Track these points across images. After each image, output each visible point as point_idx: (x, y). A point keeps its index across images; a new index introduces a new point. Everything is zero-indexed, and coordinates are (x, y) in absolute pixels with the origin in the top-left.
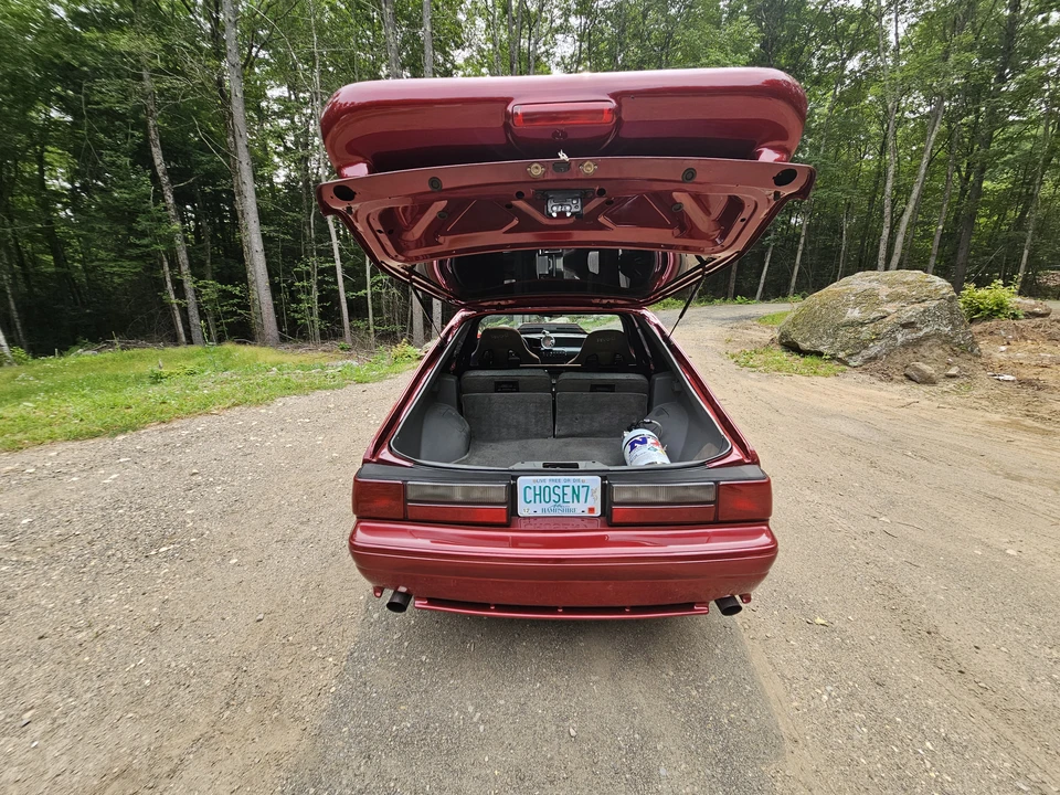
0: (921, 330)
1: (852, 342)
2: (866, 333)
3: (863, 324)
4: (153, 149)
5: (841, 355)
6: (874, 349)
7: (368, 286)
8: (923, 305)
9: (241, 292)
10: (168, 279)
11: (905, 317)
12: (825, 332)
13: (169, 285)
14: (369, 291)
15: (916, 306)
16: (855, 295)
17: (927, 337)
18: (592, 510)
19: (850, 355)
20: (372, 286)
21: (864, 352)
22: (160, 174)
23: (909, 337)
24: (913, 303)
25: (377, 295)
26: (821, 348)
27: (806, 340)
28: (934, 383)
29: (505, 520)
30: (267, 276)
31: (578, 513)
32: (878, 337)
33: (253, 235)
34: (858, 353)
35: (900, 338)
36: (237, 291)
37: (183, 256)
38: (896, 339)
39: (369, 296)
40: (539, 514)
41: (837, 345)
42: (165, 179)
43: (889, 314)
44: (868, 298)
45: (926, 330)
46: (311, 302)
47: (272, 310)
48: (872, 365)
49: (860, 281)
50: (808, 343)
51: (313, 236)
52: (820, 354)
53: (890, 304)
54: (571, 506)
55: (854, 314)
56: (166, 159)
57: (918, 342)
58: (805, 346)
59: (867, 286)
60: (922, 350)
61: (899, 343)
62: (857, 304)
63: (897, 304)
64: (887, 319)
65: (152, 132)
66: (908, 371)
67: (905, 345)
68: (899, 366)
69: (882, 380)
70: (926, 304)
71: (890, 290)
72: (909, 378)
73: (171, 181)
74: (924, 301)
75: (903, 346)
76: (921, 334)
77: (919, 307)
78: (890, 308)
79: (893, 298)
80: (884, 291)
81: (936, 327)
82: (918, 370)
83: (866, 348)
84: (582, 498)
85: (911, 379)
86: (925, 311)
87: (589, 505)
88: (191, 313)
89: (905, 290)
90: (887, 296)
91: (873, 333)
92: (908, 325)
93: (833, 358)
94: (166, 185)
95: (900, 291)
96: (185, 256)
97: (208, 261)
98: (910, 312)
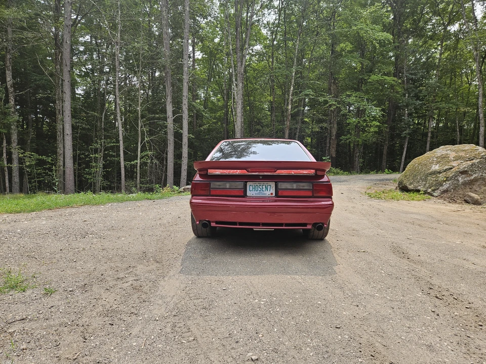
0: (472, 175)
1: (434, 183)
2: (441, 177)
3: (440, 173)
4: (7, 72)
5: (429, 190)
6: (446, 186)
7: (139, 158)
8: (472, 162)
9: (52, 160)
10: (4, 151)
11: (462, 168)
12: (421, 178)
13: (5, 155)
14: (139, 161)
15: (469, 162)
16: (436, 158)
17: (476, 180)
18: (272, 194)
19: (434, 190)
20: (141, 158)
21: (441, 188)
22: (9, 87)
23: (466, 179)
24: (467, 161)
25: (144, 164)
26: (419, 188)
27: (411, 184)
28: (480, 204)
29: (243, 194)
30: (72, 150)
31: (267, 195)
32: (447, 179)
33: (66, 124)
34: (438, 189)
35: (461, 179)
36: (49, 160)
37: (14, 137)
38: (459, 181)
39: (139, 165)
40: (254, 195)
41: (427, 185)
42: (11, 90)
43: (454, 167)
44: (444, 158)
45: (475, 176)
46: (98, 168)
47: (72, 172)
48: (445, 195)
49: (441, 151)
50: (412, 186)
51: (103, 127)
52: (418, 191)
53: (455, 162)
54: (265, 192)
55: (436, 167)
56: (14, 77)
57: (471, 183)
58: (411, 187)
59: (445, 152)
60: (474, 187)
61: (460, 183)
62: (438, 162)
63: (459, 161)
64: (453, 169)
65: (8, 62)
66: (466, 198)
67: (465, 184)
68: (461, 196)
69: (450, 203)
70: (474, 161)
71: (456, 154)
72: (467, 202)
73: (15, 91)
74: (472, 160)
75: (463, 185)
76: (472, 178)
77: (470, 163)
78: (455, 164)
79: (456, 159)
80: (452, 155)
81: (481, 174)
82: (470, 197)
83: (442, 185)
84: (269, 190)
85: (468, 203)
86: (472, 165)
87: (271, 192)
88: (14, 175)
89: (463, 154)
90: (454, 158)
91: (445, 177)
92: (464, 172)
93: (426, 193)
94: (12, 93)
95: (461, 155)
96: (16, 137)
97: (29, 141)
98: (465, 165)
